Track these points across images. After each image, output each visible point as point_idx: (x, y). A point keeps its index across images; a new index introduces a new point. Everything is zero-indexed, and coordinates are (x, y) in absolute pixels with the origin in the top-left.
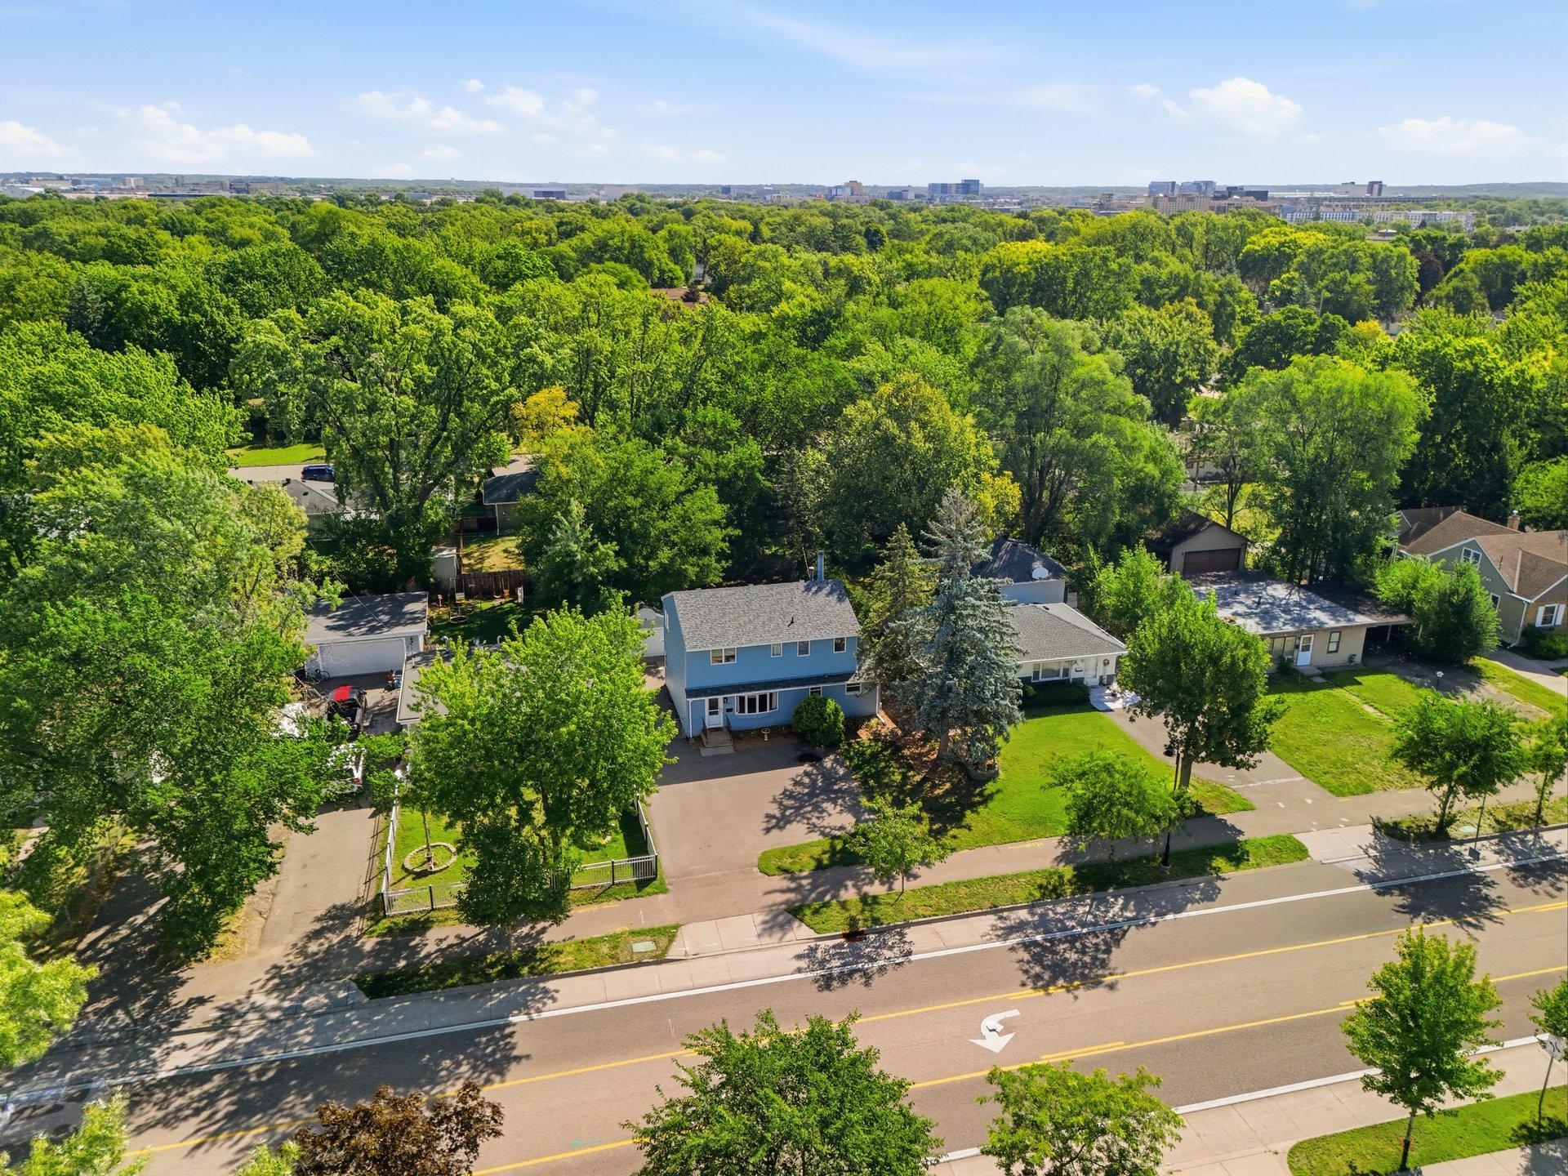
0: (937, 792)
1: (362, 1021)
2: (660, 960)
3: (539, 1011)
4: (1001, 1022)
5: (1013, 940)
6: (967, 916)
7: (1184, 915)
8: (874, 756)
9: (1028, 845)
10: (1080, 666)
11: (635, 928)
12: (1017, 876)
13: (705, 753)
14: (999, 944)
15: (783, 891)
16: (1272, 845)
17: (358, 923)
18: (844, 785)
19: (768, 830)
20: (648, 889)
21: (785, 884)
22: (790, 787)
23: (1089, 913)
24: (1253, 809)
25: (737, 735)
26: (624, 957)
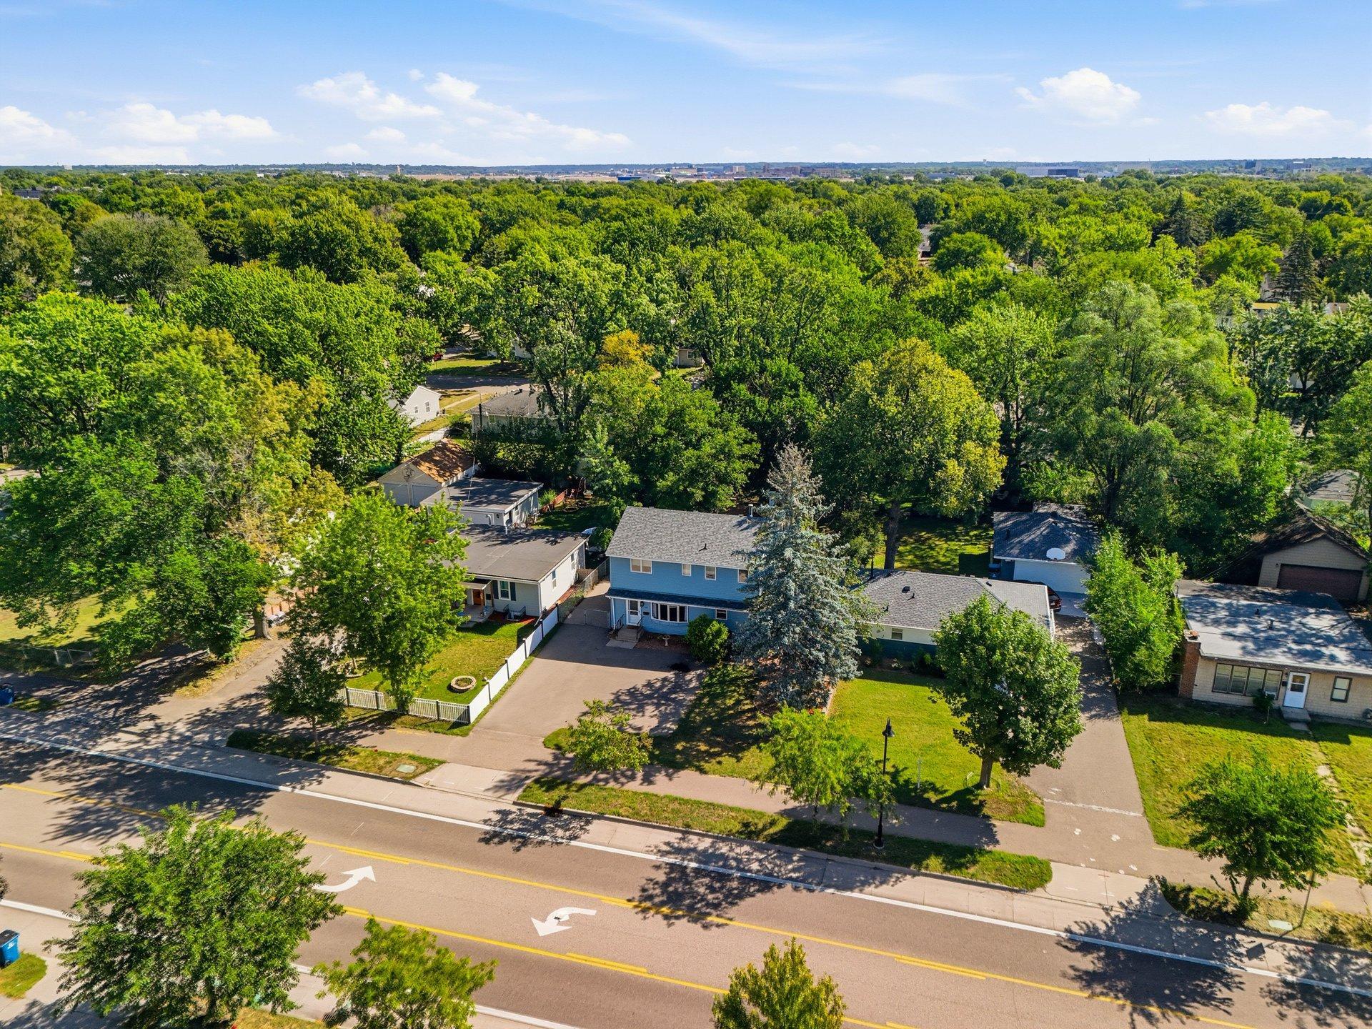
0: (751, 723)
1: (210, 757)
2: (406, 781)
3: (302, 788)
4: (571, 915)
5: (669, 859)
6: (654, 827)
7: (848, 894)
8: (734, 680)
11: (417, 754)
12: (732, 809)
13: (612, 643)
14: (652, 857)
15: (540, 763)
16: (1012, 863)
18: (682, 696)
19: (584, 714)
20: (455, 731)
21: (548, 758)
22: (639, 686)
23: (760, 861)
24: (1042, 825)
25: (644, 634)
26: (387, 771)
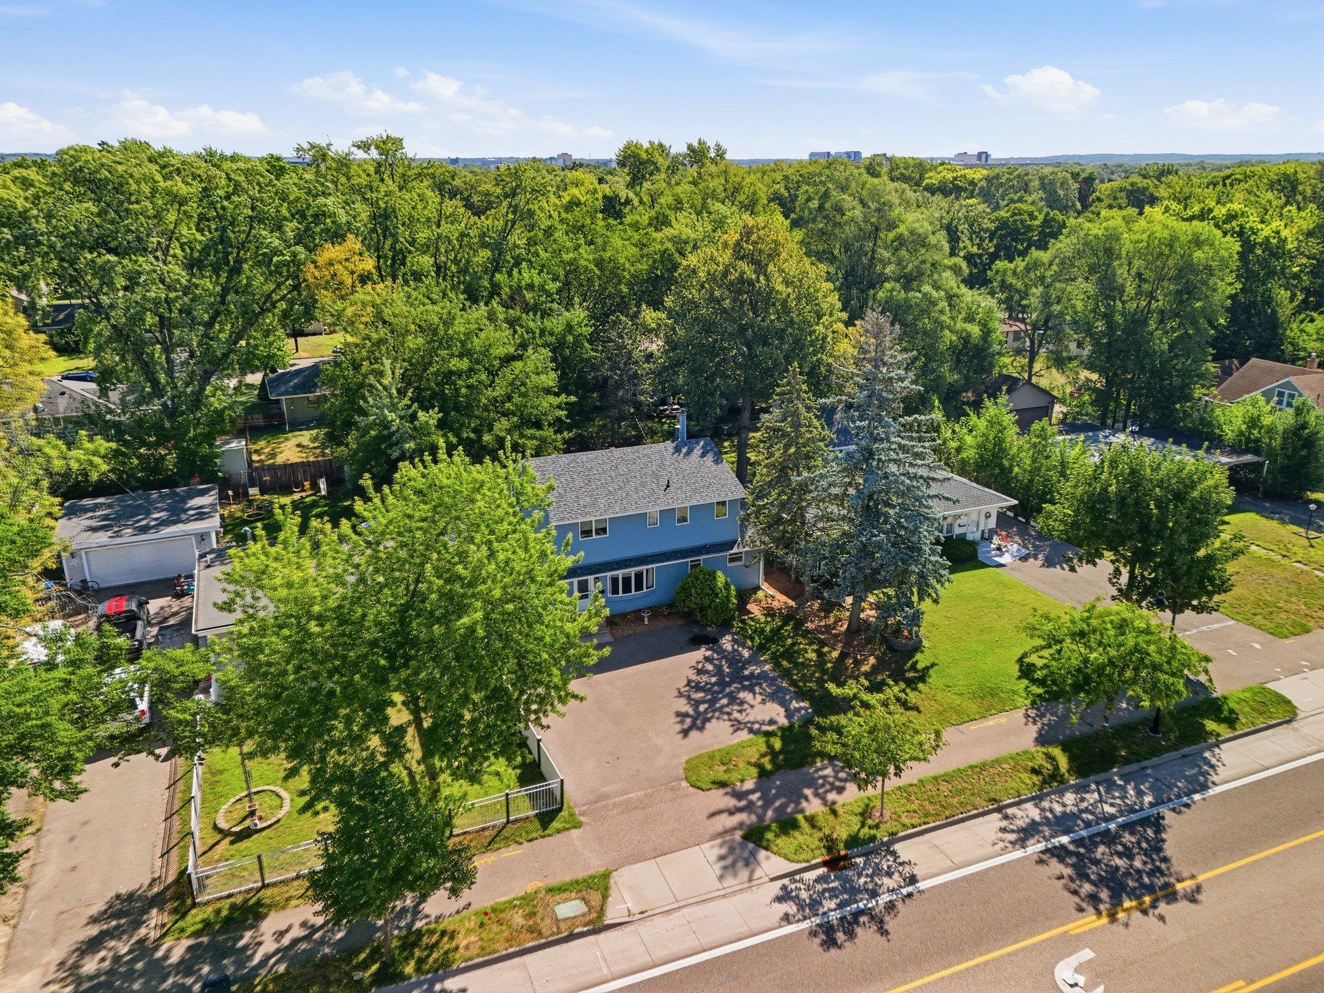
0: (864, 668)
2: (597, 927)
4: (1077, 970)
5: (1035, 847)
6: (963, 820)
8: (776, 631)
9: (991, 722)
10: (963, 520)
11: (554, 881)
14: (1019, 854)
15: (731, 813)
16: (1251, 699)
17: (155, 917)
18: (754, 669)
19: (685, 733)
20: (555, 824)
21: (732, 802)
22: (694, 677)
23: (1102, 801)
24: (1209, 659)
26: (547, 928)
